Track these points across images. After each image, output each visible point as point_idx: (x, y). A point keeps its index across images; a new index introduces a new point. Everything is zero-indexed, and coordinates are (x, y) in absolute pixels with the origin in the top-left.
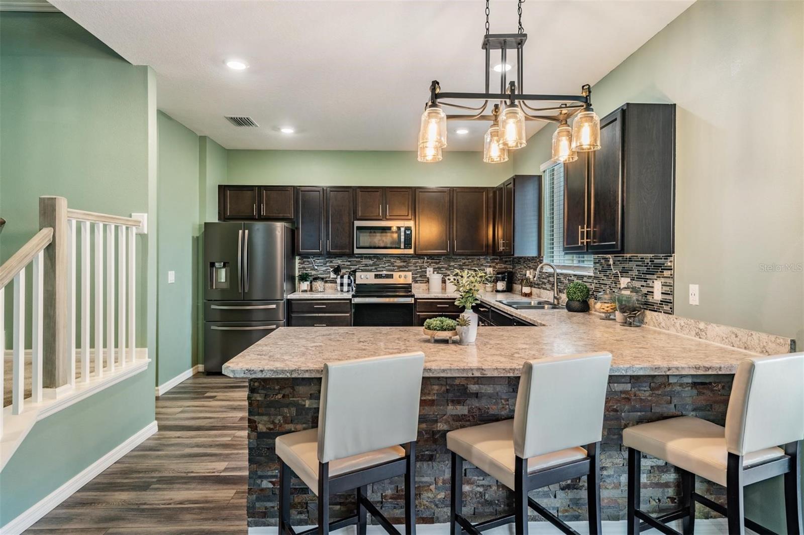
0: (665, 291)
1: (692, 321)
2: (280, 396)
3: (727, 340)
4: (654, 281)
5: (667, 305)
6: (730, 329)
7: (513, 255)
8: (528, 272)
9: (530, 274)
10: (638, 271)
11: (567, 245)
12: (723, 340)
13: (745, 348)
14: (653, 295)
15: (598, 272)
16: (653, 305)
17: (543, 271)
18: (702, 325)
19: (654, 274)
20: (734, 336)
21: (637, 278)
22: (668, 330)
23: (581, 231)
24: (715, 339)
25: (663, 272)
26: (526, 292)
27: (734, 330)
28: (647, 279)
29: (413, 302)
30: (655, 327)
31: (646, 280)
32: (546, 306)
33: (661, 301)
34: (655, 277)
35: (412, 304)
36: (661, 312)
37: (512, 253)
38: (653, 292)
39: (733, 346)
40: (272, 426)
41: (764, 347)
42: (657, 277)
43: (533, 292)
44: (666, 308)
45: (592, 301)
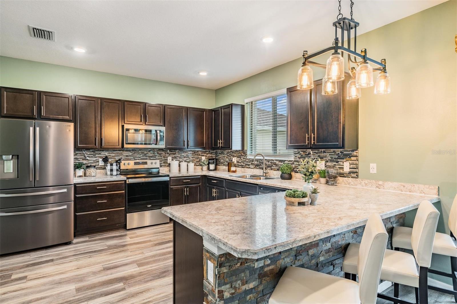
0: (353, 167)
1: (374, 181)
2: (239, 264)
3: (398, 189)
4: (344, 162)
5: (354, 173)
6: (400, 183)
7: (231, 149)
8: (234, 159)
9: (235, 160)
10: (330, 157)
11: (290, 144)
12: (395, 189)
13: (410, 192)
14: (343, 169)
15: (298, 159)
16: (344, 174)
17: (247, 158)
18: (380, 183)
19: (344, 159)
20: (402, 187)
21: (330, 161)
22: (356, 186)
23: (308, 137)
24: (389, 189)
25: (351, 158)
26: (234, 170)
27: (403, 184)
28: (339, 161)
29: (169, 180)
30: (346, 185)
31: (337, 162)
32: (262, 178)
33: (349, 172)
34: (345, 160)
35: (168, 181)
36: (350, 177)
37: (231, 148)
38: (343, 168)
39: (402, 191)
40: (233, 291)
41: (422, 190)
42: (346, 160)
43: (237, 169)
44: (355, 175)
45: (293, 174)
